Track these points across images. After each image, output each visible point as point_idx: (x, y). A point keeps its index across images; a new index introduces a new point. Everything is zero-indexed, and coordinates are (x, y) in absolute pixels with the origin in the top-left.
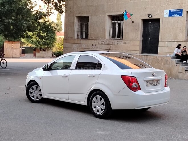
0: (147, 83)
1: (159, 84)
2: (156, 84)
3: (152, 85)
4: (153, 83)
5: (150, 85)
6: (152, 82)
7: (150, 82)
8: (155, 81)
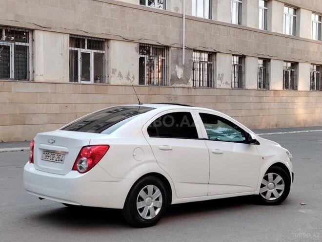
0: (44, 153)
1: (60, 161)
2: (55, 159)
3: (49, 160)
4: (52, 156)
5: (46, 159)
6: (50, 154)
7: (48, 153)
8: (56, 154)
